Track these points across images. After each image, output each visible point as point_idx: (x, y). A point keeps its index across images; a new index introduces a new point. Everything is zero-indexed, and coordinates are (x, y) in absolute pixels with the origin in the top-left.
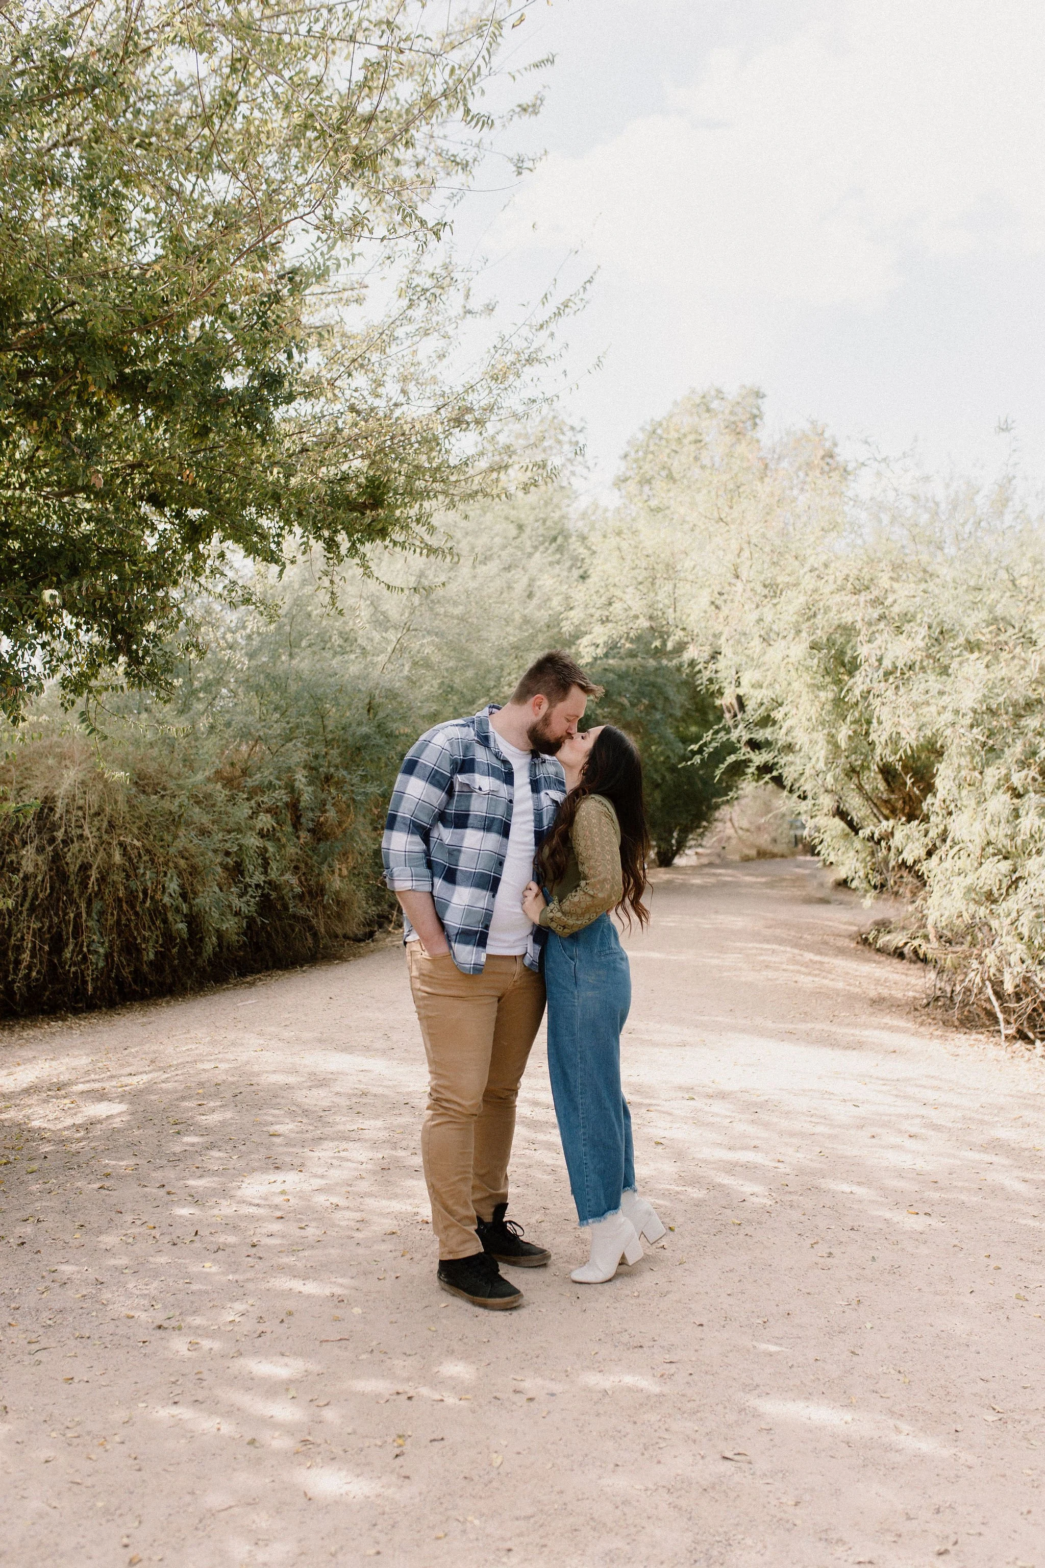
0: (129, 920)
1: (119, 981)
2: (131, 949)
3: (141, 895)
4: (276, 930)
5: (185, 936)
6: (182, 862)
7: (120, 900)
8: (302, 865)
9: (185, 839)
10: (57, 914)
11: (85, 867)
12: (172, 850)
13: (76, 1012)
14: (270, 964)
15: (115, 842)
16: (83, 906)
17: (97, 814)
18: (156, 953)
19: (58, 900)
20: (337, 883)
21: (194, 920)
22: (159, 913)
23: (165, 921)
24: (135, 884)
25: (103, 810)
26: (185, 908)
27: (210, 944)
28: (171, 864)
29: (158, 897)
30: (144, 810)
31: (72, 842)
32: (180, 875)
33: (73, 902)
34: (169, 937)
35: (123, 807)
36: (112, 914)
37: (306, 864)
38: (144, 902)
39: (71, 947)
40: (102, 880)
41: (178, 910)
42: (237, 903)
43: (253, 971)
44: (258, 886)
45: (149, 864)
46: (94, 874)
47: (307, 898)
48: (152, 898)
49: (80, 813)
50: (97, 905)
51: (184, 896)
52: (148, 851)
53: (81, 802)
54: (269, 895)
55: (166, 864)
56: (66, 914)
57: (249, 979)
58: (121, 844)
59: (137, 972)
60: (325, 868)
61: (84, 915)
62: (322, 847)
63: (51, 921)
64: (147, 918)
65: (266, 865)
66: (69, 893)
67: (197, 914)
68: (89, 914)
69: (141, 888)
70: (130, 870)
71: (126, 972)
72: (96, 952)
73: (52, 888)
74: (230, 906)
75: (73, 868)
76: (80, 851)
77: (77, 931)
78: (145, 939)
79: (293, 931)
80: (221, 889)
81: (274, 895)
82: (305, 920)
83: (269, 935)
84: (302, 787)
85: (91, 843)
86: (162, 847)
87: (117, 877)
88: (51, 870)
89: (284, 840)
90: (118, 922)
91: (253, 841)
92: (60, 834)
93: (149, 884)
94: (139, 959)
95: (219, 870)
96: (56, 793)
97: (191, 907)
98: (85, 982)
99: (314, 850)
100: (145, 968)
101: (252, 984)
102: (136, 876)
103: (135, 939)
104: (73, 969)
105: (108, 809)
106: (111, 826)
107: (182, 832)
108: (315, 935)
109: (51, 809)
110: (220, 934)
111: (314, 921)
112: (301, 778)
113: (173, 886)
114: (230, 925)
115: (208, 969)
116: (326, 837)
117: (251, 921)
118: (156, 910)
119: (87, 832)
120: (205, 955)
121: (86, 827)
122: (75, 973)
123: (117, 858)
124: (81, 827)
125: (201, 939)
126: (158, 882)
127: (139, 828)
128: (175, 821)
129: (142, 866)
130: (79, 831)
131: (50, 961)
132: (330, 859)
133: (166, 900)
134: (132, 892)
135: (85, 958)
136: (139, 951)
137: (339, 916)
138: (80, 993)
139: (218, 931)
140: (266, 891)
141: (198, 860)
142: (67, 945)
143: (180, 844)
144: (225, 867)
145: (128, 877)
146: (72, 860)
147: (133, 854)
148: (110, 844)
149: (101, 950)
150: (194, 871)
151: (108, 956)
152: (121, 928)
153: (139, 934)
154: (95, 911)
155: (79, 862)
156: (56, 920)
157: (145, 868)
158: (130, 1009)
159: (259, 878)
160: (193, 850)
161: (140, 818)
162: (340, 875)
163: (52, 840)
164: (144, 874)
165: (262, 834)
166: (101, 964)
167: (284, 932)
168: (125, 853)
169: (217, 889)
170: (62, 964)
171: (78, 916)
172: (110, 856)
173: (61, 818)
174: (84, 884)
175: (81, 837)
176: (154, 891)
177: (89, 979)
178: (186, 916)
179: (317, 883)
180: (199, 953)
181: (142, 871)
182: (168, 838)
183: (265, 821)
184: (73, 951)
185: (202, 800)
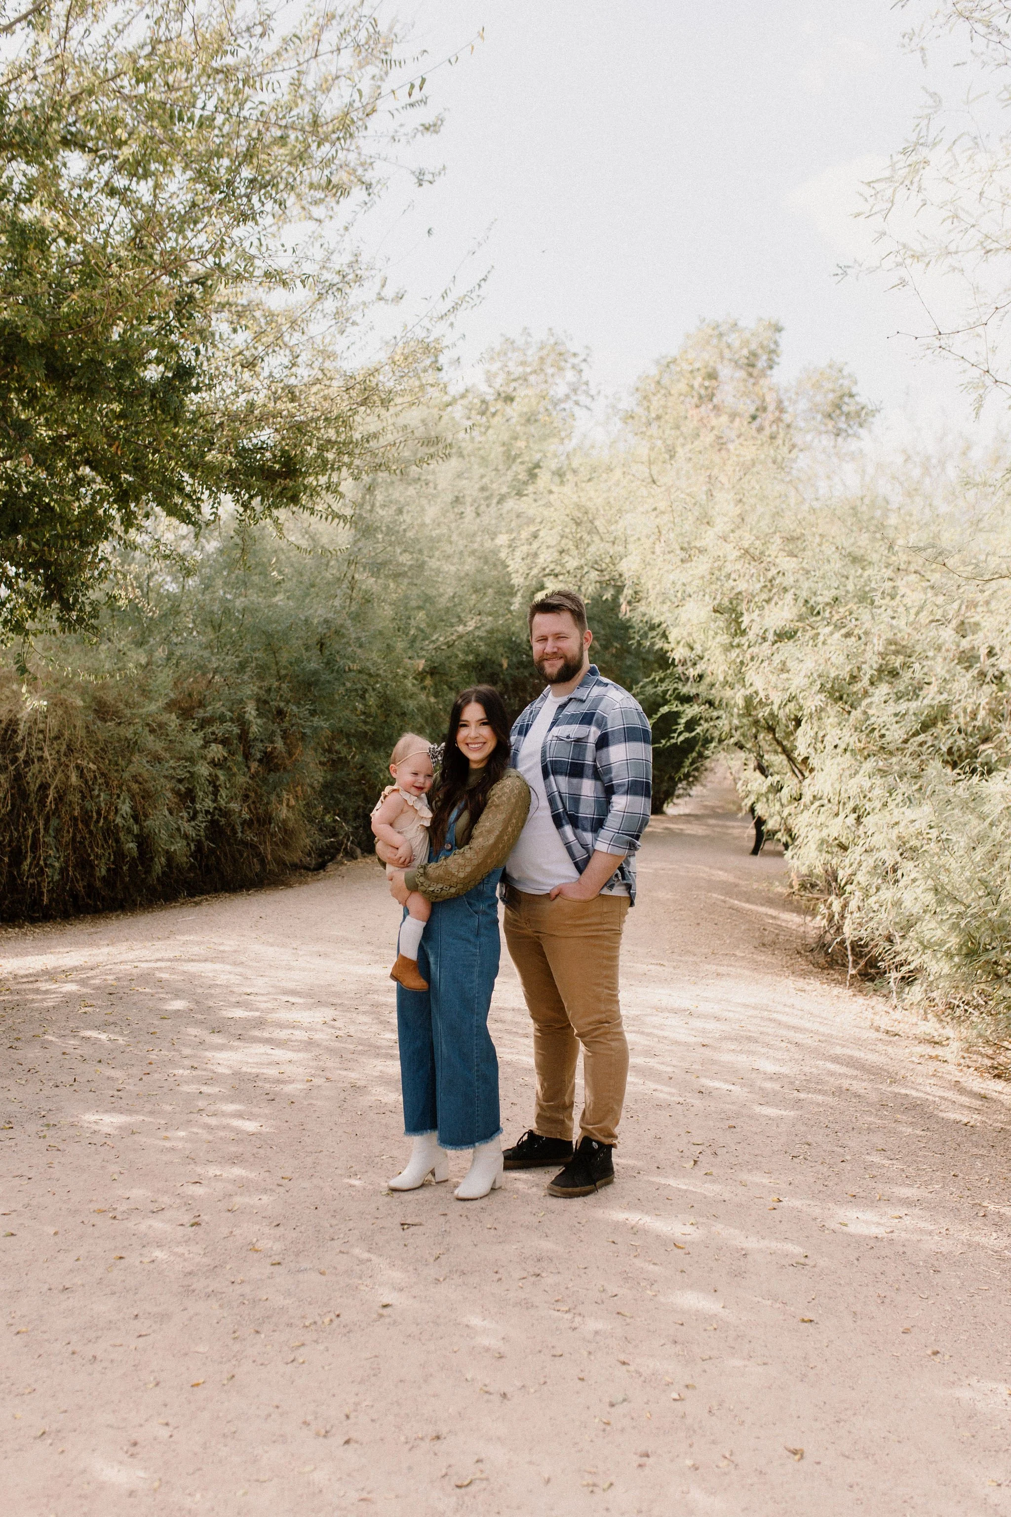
0: (84, 838)
1: (75, 897)
2: (85, 865)
3: (94, 814)
4: (226, 855)
5: (135, 854)
6: (135, 787)
7: (75, 819)
8: (252, 795)
9: (139, 764)
10: (17, 830)
11: (44, 787)
12: (126, 775)
13: (33, 921)
14: (219, 886)
15: (72, 765)
16: (41, 823)
17: (57, 738)
18: (109, 870)
19: (19, 816)
20: (284, 812)
21: (144, 841)
22: (111, 832)
23: (117, 841)
24: (89, 805)
25: (63, 735)
26: (136, 829)
27: (159, 864)
28: (124, 788)
29: (111, 817)
30: (101, 736)
31: (33, 763)
32: (133, 798)
33: (32, 819)
34: (120, 855)
35: (81, 733)
36: (68, 832)
37: (256, 793)
38: (98, 821)
39: (29, 860)
40: (60, 799)
41: (129, 831)
42: (187, 827)
43: (202, 893)
44: (207, 812)
45: (104, 787)
46: (52, 793)
47: (256, 825)
48: (106, 818)
49: (41, 736)
50: (54, 822)
51: (136, 818)
52: (103, 774)
53: (41, 726)
54: (218, 821)
55: (120, 787)
56: (25, 829)
57: (197, 899)
58: (78, 767)
59: (90, 887)
60: (273, 798)
61: (42, 831)
62: (272, 777)
63: (11, 836)
64: (100, 836)
65: (216, 792)
66: (29, 811)
67: (148, 836)
68: (46, 830)
69: (95, 808)
70: (86, 793)
71: (80, 886)
72: (53, 866)
73: (13, 805)
74: (178, 829)
75: (34, 787)
76: (40, 771)
77: (35, 847)
78: (97, 857)
79: (242, 856)
80: (171, 813)
81: (223, 821)
82: (253, 846)
83: (218, 859)
84: (251, 718)
85: (50, 765)
86: (117, 771)
87: (75, 798)
88: (12, 788)
89: (235, 769)
90: (74, 838)
91: (203, 770)
92: (21, 755)
93: (103, 805)
94: (92, 875)
95: (169, 794)
96: (19, 716)
97: (141, 828)
98: (42, 894)
99: (265, 780)
100: (98, 884)
101: (197, 904)
102: (91, 797)
103: (89, 855)
104: (31, 881)
105: (67, 734)
106: (70, 750)
107: (136, 758)
108: (262, 861)
109: (15, 732)
110: (170, 856)
111: (262, 848)
112: (251, 710)
113: (126, 808)
114: (178, 847)
115: (159, 888)
116: (276, 768)
117: (199, 844)
118: (108, 829)
119: (46, 754)
120: (154, 875)
121: (46, 749)
122: (32, 885)
123: (74, 779)
124: (41, 749)
125: (152, 859)
126: (112, 804)
127: (96, 752)
128: (132, 747)
129: (97, 787)
130: (39, 753)
131: (10, 873)
132: (278, 789)
133: (119, 820)
134: (87, 812)
135: (42, 872)
136: (92, 867)
137: (286, 844)
138: (36, 903)
139: (167, 852)
140: (216, 817)
141: (149, 785)
142: (26, 858)
143: (133, 769)
144: (177, 793)
145: (83, 798)
146: (33, 777)
147: (89, 776)
148: (67, 766)
149: (57, 864)
150: (147, 795)
151: (63, 871)
152: (76, 845)
153: (92, 850)
154: (52, 828)
155: (38, 782)
156: (16, 834)
157: (100, 790)
158: (82, 921)
159: (209, 804)
160: (146, 775)
161: (97, 743)
162: (288, 805)
163: (14, 760)
164: (99, 796)
165: (214, 764)
166: (57, 877)
167: (233, 857)
168: (82, 775)
169: (167, 813)
170: (20, 875)
171: (36, 832)
172: (68, 778)
173: (23, 740)
174: (42, 802)
175: (41, 759)
176: (108, 812)
177: (45, 890)
178: (137, 836)
179: (266, 811)
180: (148, 871)
181: (96, 792)
182: (122, 763)
183: (217, 751)
184: (31, 864)
185: (157, 729)
